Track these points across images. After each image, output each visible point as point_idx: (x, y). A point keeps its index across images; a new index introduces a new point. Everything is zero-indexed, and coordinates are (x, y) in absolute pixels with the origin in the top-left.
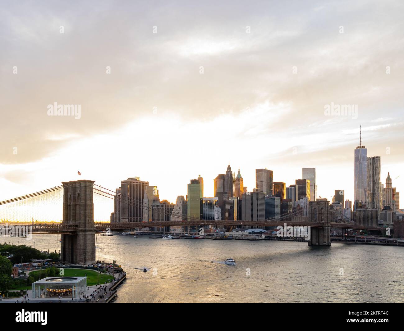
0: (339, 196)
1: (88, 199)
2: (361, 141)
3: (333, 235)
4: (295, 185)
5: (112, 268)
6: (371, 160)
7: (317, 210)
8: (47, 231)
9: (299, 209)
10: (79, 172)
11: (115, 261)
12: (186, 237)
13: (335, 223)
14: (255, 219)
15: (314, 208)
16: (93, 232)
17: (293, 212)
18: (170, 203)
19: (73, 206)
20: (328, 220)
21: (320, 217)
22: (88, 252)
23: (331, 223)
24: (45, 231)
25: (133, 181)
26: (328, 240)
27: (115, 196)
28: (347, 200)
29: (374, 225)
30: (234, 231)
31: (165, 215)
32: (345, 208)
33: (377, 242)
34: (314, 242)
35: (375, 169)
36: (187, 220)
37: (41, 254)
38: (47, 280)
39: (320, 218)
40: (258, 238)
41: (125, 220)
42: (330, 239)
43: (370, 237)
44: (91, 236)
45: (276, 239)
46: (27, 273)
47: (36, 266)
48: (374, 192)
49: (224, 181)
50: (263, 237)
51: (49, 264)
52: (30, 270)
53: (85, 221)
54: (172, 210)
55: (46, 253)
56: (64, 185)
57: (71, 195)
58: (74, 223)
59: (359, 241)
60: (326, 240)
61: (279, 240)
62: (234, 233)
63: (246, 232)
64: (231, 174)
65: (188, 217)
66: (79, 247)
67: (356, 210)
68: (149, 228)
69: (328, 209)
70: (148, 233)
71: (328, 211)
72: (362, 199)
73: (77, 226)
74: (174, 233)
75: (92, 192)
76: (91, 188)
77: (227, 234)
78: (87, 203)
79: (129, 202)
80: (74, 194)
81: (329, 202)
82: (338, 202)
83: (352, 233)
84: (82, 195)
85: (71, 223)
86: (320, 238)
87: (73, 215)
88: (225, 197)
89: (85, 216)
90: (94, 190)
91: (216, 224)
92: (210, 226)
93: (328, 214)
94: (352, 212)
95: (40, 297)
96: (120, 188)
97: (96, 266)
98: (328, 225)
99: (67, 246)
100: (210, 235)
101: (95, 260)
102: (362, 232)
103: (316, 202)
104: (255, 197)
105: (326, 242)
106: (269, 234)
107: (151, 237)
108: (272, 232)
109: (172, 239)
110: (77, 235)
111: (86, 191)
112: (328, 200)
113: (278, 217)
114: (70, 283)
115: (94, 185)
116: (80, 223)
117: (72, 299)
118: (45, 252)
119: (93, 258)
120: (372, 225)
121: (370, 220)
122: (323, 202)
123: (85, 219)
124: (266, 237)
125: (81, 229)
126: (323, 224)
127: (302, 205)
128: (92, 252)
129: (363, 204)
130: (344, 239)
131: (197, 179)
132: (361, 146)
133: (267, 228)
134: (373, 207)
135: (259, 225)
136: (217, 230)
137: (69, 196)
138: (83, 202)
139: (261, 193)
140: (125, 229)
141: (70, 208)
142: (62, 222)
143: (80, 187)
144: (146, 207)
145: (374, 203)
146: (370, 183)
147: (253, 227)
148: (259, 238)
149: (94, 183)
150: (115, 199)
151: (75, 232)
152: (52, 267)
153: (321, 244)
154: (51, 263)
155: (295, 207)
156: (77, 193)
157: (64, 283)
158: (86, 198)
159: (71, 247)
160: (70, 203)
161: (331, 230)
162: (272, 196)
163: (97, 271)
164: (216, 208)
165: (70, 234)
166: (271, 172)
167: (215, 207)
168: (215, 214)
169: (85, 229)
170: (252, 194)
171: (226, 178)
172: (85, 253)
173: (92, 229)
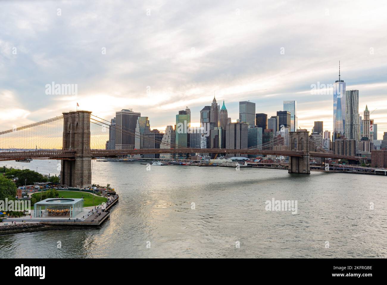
0: (319, 127)
1: (85, 128)
2: (340, 75)
3: (312, 164)
4: (277, 117)
5: (106, 191)
6: (349, 93)
7: (297, 139)
8: (48, 156)
9: (280, 139)
10: (77, 104)
11: (108, 185)
12: (174, 163)
13: (314, 152)
14: (238, 148)
15: (294, 138)
16: (89, 158)
17: (274, 141)
18: (160, 133)
19: (72, 134)
20: (307, 150)
21: (300, 146)
22: (84, 176)
23: (311, 152)
24: (47, 157)
25: (126, 112)
26: (307, 168)
27: (110, 126)
28: (326, 131)
29: (352, 155)
30: (219, 159)
31: (156, 143)
32: (324, 138)
33: (355, 171)
34: (294, 170)
35: (354, 102)
36: (175, 148)
37: (43, 177)
38: (47, 201)
39: (300, 148)
41: (119, 147)
42: (309, 167)
43: (348, 166)
44: (87, 162)
45: (258, 166)
46: (30, 194)
47: (38, 188)
48: (352, 123)
49: (210, 112)
50: (246, 164)
51: (49, 186)
52: (32, 192)
53: (83, 148)
54: (162, 139)
55: (48, 177)
56: (64, 115)
57: (70, 125)
58: (73, 149)
59: (338, 170)
60: (305, 168)
61: (261, 168)
62: (218, 160)
63: (230, 160)
64: (217, 106)
65: (176, 145)
66: (76, 172)
67: (335, 141)
68: (141, 155)
69: (307, 139)
70: (139, 159)
71: (307, 141)
72: (341, 130)
73: (75, 152)
74: (163, 160)
75: (89, 122)
76: (89, 118)
77: (212, 161)
78: (85, 131)
79: (122, 132)
80: (73, 123)
81: (309, 132)
82: (317, 133)
83: (331, 162)
84: (80, 124)
85: (70, 149)
86: (300, 166)
87: (72, 143)
88: (211, 127)
89: (83, 144)
90: (91, 120)
91: (202, 152)
92: (196, 154)
93: (307, 143)
94: (330, 142)
95: (40, 216)
96: (114, 118)
97: (92, 189)
98: (307, 154)
99: (66, 171)
100: (196, 162)
101: (91, 183)
102: (341, 161)
103: (296, 132)
104: (238, 127)
105: (305, 170)
106: (251, 162)
107: (142, 163)
108: (254, 160)
109: (161, 165)
110: (75, 160)
111: (83, 121)
112: (308, 131)
113: (260, 146)
114: (68, 204)
115: (91, 115)
116: (78, 149)
117: (70, 219)
118: (46, 176)
119: (89, 182)
120: (350, 154)
121: (348, 150)
122: (303, 132)
123: (83, 146)
124: (248, 164)
125: (78, 155)
126: (303, 153)
127: (283, 135)
128: (88, 176)
129: (341, 135)
130: (323, 168)
131: (185, 111)
132: (340, 80)
133: (249, 157)
134: (352, 137)
135: (242, 153)
136: (203, 158)
137: (68, 125)
138: (80, 131)
139: (244, 123)
140: (119, 155)
141: (69, 136)
142: (61, 149)
143: (79, 117)
144: (138, 135)
145: (352, 134)
146: (348, 115)
147: (237, 155)
148: (242, 165)
149: (91, 114)
150: (110, 129)
151: (74, 158)
152: (52, 189)
153: (301, 172)
154: (51, 186)
155: (276, 137)
156: (76, 123)
157: (62, 204)
158: (83, 127)
159: (69, 172)
160: (69, 132)
161: (310, 159)
162: (254, 126)
163: (93, 194)
165: (69, 159)
166: (254, 105)
167: (201, 136)
168: (201, 143)
169: (82, 156)
170: (235, 124)
171: (212, 109)
172: (82, 177)
173: (89, 155)
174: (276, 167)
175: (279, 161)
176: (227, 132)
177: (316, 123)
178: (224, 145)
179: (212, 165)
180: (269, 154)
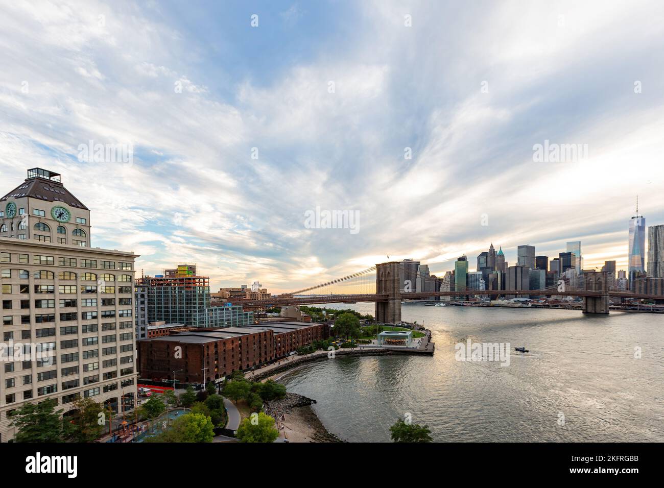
0: (610, 266)
1: (396, 275)
4: (559, 258)
6: (652, 229)
7: (593, 280)
10: (388, 256)
11: (415, 322)
14: (519, 288)
15: (589, 278)
16: (399, 300)
19: (384, 281)
20: (605, 289)
21: (596, 286)
22: (396, 315)
25: (408, 261)
28: (620, 270)
30: (500, 300)
31: (435, 287)
32: (618, 277)
34: (590, 309)
35: (659, 238)
36: (454, 291)
38: (386, 333)
40: (524, 306)
42: (607, 308)
44: (398, 303)
45: (543, 307)
48: (657, 261)
49: (487, 258)
50: (530, 305)
53: (394, 292)
54: (441, 283)
56: (377, 266)
59: (643, 310)
60: (603, 308)
61: (547, 308)
62: (500, 302)
63: (512, 301)
64: (494, 252)
65: (455, 288)
66: (389, 311)
67: (633, 280)
69: (606, 279)
71: (606, 281)
73: (388, 296)
75: (398, 270)
76: (398, 267)
77: (494, 302)
78: (395, 278)
83: (633, 301)
84: (391, 273)
85: (384, 293)
86: (596, 306)
87: (384, 288)
88: (488, 271)
89: (394, 288)
93: (605, 284)
94: (627, 281)
97: (402, 325)
98: (606, 294)
99: (380, 310)
102: (645, 301)
104: (519, 270)
105: (603, 310)
106: (535, 303)
108: (538, 301)
110: (388, 302)
111: (394, 270)
113: (543, 289)
116: (390, 293)
119: (400, 320)
121: (653, 289)
122: (601, 272)
123: (394, 290)
124: (532, 305)
125: (391, 297)
126: (601, 293)
127: (569, 276)
128: (399, 315)
131: (463, 257)
132: (637, 216)
133: (532, 297)
134: (656, 276)
135: (524, 295)
136: (483, 299)
137: (381, 274)
138: (391, 278)
139: (524, 266)
140: (420, 297)
142: (376, 293)
143: (390, 267)
145: (657, 273)
146: (651, 252)
147: (518, 296)
148: (526, 306)
149: (399, 264)
151: (387, 300)
153: (598, 312)
155: (561, 278)
156: (387, 272)
158: (394, 275)
159: (383, 311)
160: (382, 279)
161: (609, 299)
162: (535, 269)
164: (481, 281)
165: (384, 301)
166: (533, 248)
168: (480, 286)
169: (394, 298)
170: (516, 268)
171: (489, 255)
172: (394, 315)
173: (399, 298)
174: (565, 307)
175: (566, 301)
176: (506, 275)
177: (607, 263)
178: (503, 287)
179: (494, 306)
180: (553, 294)
